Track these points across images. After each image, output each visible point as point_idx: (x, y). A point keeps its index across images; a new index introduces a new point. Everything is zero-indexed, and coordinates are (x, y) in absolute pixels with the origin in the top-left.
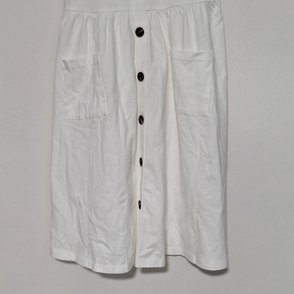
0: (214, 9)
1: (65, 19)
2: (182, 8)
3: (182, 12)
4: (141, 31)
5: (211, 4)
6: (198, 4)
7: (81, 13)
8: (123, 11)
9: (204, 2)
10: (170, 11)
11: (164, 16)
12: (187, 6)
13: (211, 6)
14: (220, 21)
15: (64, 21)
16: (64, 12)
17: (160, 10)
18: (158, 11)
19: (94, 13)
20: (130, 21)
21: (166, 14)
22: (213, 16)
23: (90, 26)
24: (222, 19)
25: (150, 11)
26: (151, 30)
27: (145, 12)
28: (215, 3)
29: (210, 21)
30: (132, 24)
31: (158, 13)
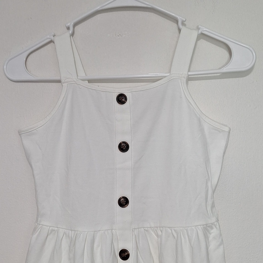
0: (212, 231)
1: (37, 234)
2: (175, 230)
3: (176, 236)
4: (126, 254)
5: (209, 227)
6: (193, 227)
7: (56, 229)
8: (106, 230)
9: (200, 225)
10: (161, 231)
11: (153, 233)
12: (181, 228)
13: (208, 228)
14: (220, 245)
15: (35, 236)
16: (36, 224)
17: (149, 226)
18: (146, 229)
19: (71, 230)
20: (113, 241)
21: (156, 232)
22: (211, 238)
23: (65, 245)
24: (222, 243)
25: (138, 229)
26: (138, 251)
27: (131, 230)
28: (213, 225)
29: (208, 244)
30: (115, 244)
31: (147, 231)
